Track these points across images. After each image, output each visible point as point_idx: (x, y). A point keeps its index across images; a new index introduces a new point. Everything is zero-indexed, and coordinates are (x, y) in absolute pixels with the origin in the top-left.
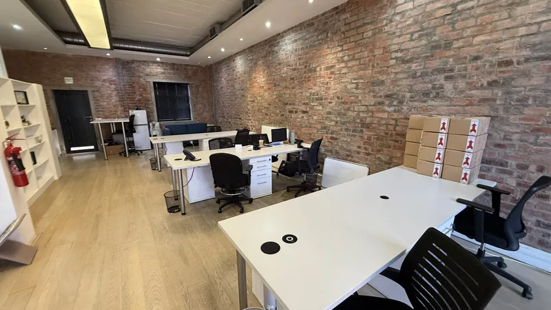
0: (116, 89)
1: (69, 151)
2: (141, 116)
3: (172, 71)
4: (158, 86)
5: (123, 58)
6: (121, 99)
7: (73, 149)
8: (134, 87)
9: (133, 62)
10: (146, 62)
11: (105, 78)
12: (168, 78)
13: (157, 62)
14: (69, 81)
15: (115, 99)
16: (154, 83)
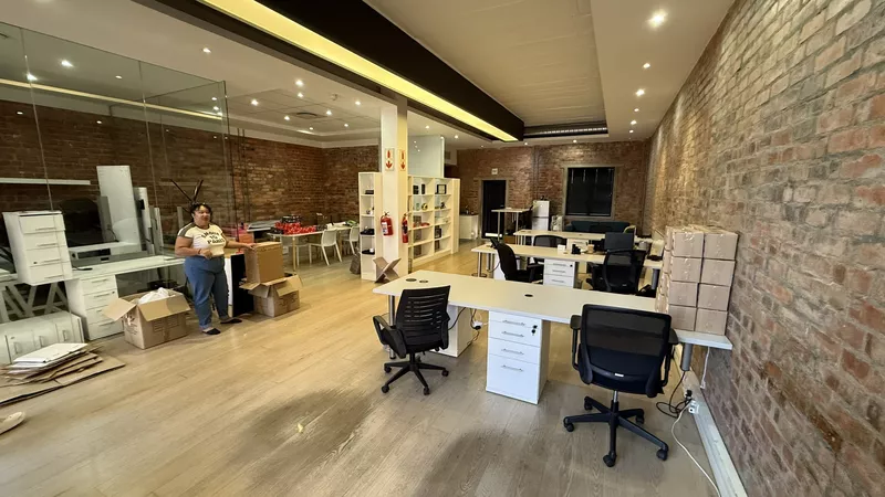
0: (529, 178)
1: (484, 236)
2: (543, 207)
3: (594, 153)
4: (575, 173)
5: (542, 144)
6: (533, 188)
7: (487, 235)
8: (547, 175)
9: (551, 147)
10: (564, 146)
11: (522, 167)
12: (587, 162)
13: (574, 145)
14: (495, 172)
15: (526, 188)
16: (570, 169)
